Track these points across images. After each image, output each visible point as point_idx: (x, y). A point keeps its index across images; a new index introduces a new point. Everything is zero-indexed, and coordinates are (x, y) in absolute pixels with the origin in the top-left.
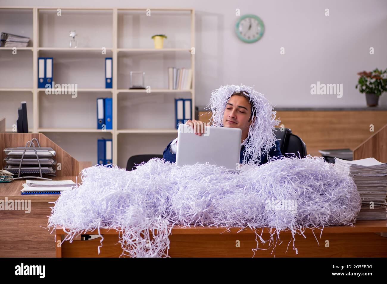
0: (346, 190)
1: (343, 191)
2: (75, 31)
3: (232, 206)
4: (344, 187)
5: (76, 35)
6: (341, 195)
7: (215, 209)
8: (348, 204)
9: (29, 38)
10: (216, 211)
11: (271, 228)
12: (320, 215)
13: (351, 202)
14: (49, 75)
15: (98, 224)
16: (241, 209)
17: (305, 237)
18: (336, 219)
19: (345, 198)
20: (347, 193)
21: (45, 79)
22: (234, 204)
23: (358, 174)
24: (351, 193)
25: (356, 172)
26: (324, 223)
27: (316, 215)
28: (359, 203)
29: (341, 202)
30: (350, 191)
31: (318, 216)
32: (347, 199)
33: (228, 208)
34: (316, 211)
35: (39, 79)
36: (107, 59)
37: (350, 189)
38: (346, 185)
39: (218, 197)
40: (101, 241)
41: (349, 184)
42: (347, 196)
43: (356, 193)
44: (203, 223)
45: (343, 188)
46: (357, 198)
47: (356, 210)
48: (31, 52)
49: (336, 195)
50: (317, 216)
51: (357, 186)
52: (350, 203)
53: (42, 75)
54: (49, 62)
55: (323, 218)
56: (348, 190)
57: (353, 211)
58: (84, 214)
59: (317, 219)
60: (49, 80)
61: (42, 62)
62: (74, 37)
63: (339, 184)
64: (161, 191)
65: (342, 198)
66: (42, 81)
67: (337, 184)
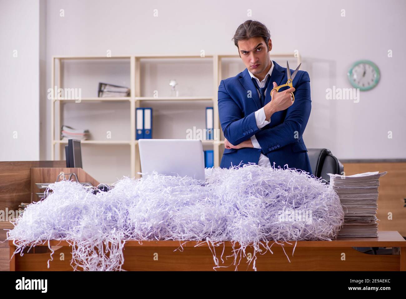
0: (324, 202)
1: (321, 203)
2: (175, 80)
3: (189, 218)
4: (323, 199)
5: (177, 84)
6: (317, 207)
7: (172, 222)
8: (326, 217)
9: (127, 88)
10: (173, 224)
11: (234, 243)
12: (291, 229)
13: (330, 215)
14: (148, 126)
15: (49, 235)
16: (198, 221)
17: (272, 253)
18: (311, 233)
19: (322, 211)
20: (325, 206)
21: (144, 130)
22: (190, 216)
23: (343, 186)
24: (330, 205)
25: (341, 184)
26: (296, 237)
27: (287, 228)
28: (339, 217)
29: (318, 215)
30: (329, 203)
31: (290, 230)
32: (325, 212)
33: (185, 220)
34: (287, 224)
35: (137, 131)
36: (208, 108)
37: (330, 201)
38: (325, 197)
39: (176, 209)
40: (51, 254)
41: (329, 196)
42: (326, 209)
43: (336, 206)
44: (161, 237)
45: (321, 200)
46: (337, 212)
47: (336, 225)
48: (128, 102)
49: (312, 208)
50: (288, 230)
51: (340, 200)
52: (328, 216)
53: (140, 127)
54: (148, 112)
55: (294, 232)
56: (327, 202)
57: (332, 225)
58: (37, 225)
59: (288, 232)
60: (147, 132)
61: (140, 112)
62: (174, 87)
63: (317, 196)
64: (119, 203)
65: (319, 211)
66: (140, 132)
67: (315, 196)
